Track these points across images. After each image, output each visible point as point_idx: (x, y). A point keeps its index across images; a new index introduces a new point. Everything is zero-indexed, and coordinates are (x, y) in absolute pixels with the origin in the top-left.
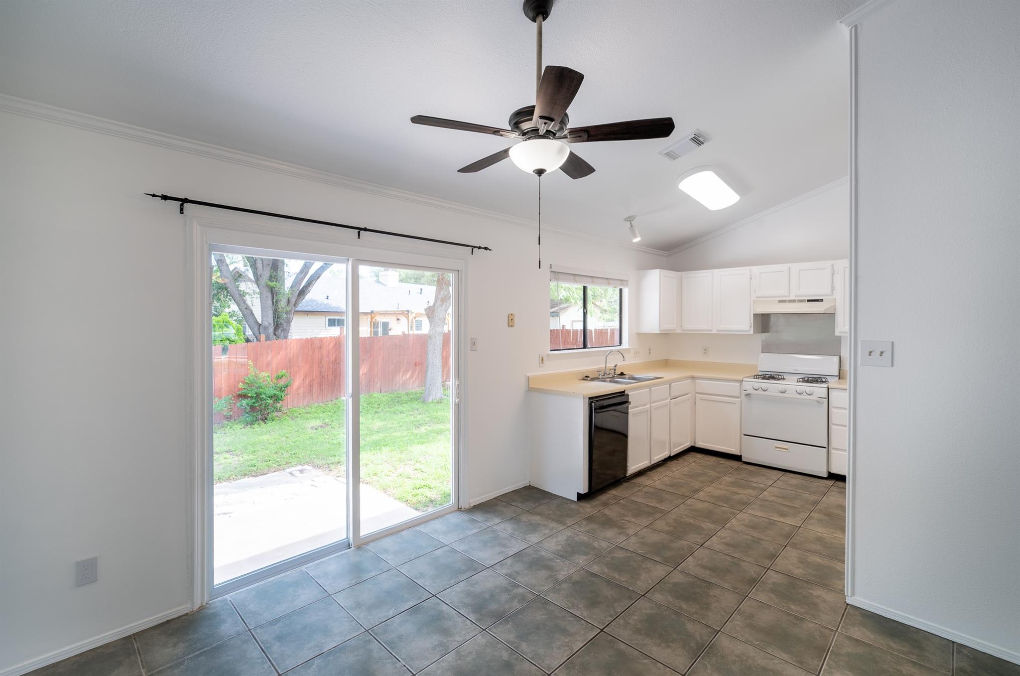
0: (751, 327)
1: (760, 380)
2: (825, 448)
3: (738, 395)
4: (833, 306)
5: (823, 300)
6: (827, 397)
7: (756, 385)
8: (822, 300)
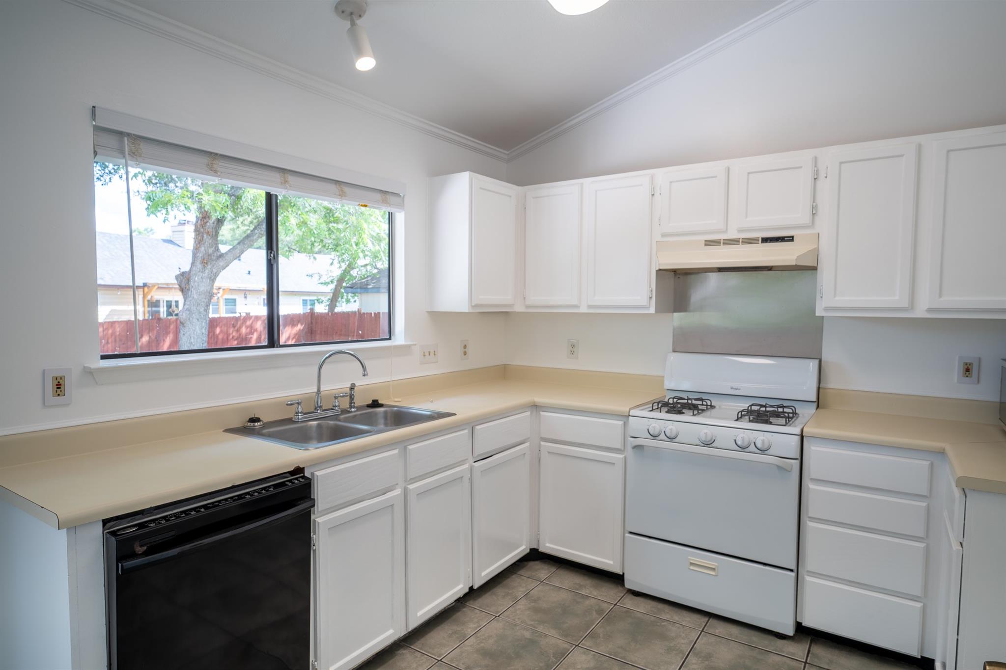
0: (651, 298)
1: (663, 415)
2: (792, 570)
3: (619, 446)
4: (815, 249)
5: (793, 237)
6: (798, 456)
7: (655, 426)
8: (791, 239)
